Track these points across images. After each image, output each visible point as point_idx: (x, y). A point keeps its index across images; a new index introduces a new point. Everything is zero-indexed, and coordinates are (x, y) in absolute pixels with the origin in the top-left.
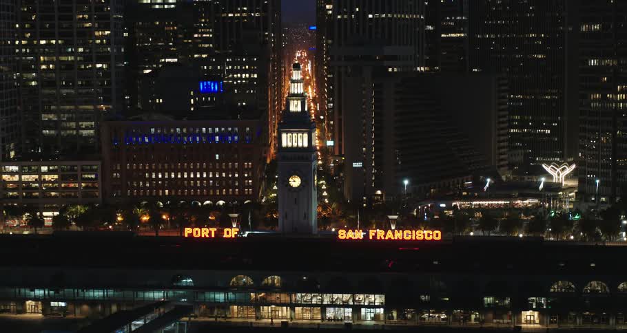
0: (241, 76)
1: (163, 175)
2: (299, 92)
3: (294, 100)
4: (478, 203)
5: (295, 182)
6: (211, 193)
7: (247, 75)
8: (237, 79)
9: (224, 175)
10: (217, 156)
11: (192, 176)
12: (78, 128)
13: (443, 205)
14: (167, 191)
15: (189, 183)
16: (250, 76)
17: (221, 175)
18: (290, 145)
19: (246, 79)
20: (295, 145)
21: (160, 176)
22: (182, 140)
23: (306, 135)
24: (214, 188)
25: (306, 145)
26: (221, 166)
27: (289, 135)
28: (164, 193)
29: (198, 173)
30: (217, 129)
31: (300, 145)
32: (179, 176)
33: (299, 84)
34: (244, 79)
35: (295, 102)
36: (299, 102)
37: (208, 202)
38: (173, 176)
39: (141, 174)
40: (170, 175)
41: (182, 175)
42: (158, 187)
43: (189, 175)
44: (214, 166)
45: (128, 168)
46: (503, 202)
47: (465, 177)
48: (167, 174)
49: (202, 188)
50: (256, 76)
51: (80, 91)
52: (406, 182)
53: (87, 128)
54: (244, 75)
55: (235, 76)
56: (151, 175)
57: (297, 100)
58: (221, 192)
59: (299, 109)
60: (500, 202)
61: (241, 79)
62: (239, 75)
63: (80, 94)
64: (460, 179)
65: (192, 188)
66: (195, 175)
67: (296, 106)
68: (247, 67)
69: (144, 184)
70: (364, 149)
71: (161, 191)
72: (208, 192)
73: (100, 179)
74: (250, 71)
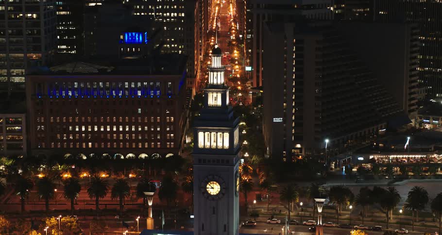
0: (170, 15)
1: (87, 128)
2: (219, 82)
3: (213, 92)
4: (395, 156)
5: (214, 189)
6: (134, 146)
7: (176, 14)
8: (166, 17)
9: (146, 128)
10: (140, 110)
11: (115, 129)
12: (10, 75)
13: (361, 159)
14: (90, 144)
15: (112, 136)
16: (178, 15)
17: (143, 128)
18: (208, 144)
19: (174, 17)
20: (214, 145)
21: (83, 129)
22: (104, 94)
23: (227, 135)
24: (137, 141)
25: (227, 145)
26: (143, 120)
27: (206, 133)
28: (87, 145)
29: (121, 127)
30: (139, 84)
31: (220, 145)
32: (102, 129)
33: (219, 73)
34: (172, 18)
35: (215, 95)
36: (219, 95)
37: (131, 155)
38: (96, 129)
39: (65, 127)
40: (93, 128)
41: (105, 128)
42: (81, 140)
43: (112, 128)
44: (137, 120)
45: (52, 121)
46: (420, 156)
47: (380, 125)
48: (90, 127)
49: (125, 141)
50: (183, 15)
51: (11, 39)
52: (327, 141)
53: (18, 75)
54: (172, 14)
55: (165, 15)
56: (74, 128)
57: (217, 92)
58: (143, 145)
59: (219, 103)
60: (417, 156)
61: (170, 17)
62: (168, 14)
63: (11, 42)
64: (375, 127)
65: (115, 141)
66: (118, 128)
67: (216, 99)
68: (175, 7)
69: (68, 137)
70: (285, 104)
71: (84, 144)
72: (131, 145)
73: (24, 131)
74: (178, 11)
